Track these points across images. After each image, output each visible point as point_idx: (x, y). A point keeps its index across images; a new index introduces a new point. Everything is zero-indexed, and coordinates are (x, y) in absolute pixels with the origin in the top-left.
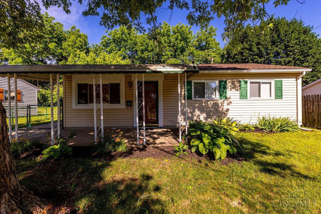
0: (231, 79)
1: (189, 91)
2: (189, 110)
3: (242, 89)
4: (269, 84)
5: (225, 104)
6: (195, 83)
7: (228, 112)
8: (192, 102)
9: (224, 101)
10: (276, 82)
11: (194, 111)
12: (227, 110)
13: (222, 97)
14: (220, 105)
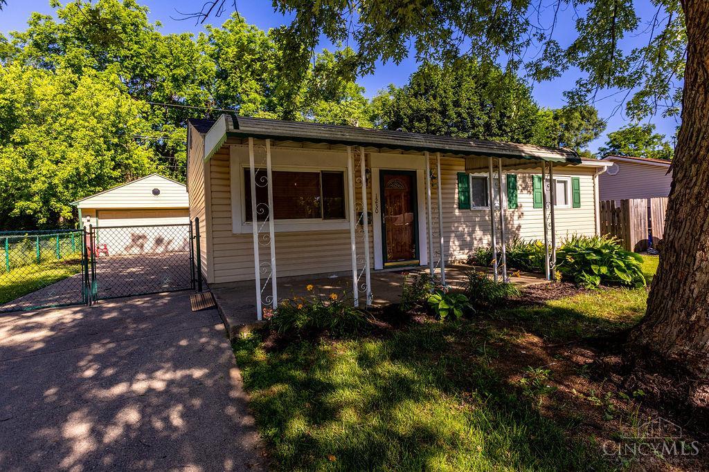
0: (521, 173)
1: (465, 192)
2: (466, 230)
3: (535, 190)
4: (563, 184)
5: (516, 218)
6: (473, 178)
7: (519, 230)
8: (471, 213)
9: (513, 212)
10: (573, 180)
11: (474, 231)
12: (519, 227)
13: (511, 205)
14: (509, 219)
